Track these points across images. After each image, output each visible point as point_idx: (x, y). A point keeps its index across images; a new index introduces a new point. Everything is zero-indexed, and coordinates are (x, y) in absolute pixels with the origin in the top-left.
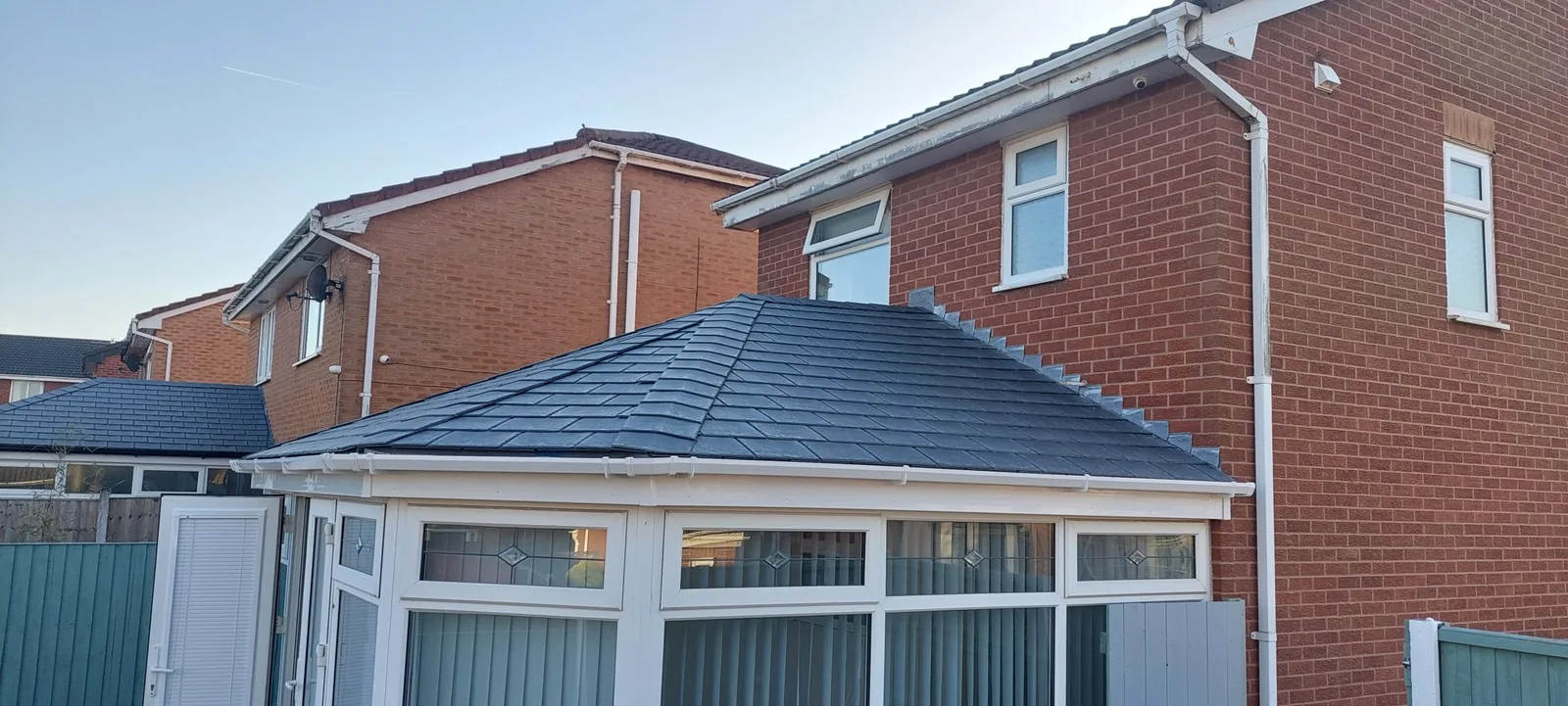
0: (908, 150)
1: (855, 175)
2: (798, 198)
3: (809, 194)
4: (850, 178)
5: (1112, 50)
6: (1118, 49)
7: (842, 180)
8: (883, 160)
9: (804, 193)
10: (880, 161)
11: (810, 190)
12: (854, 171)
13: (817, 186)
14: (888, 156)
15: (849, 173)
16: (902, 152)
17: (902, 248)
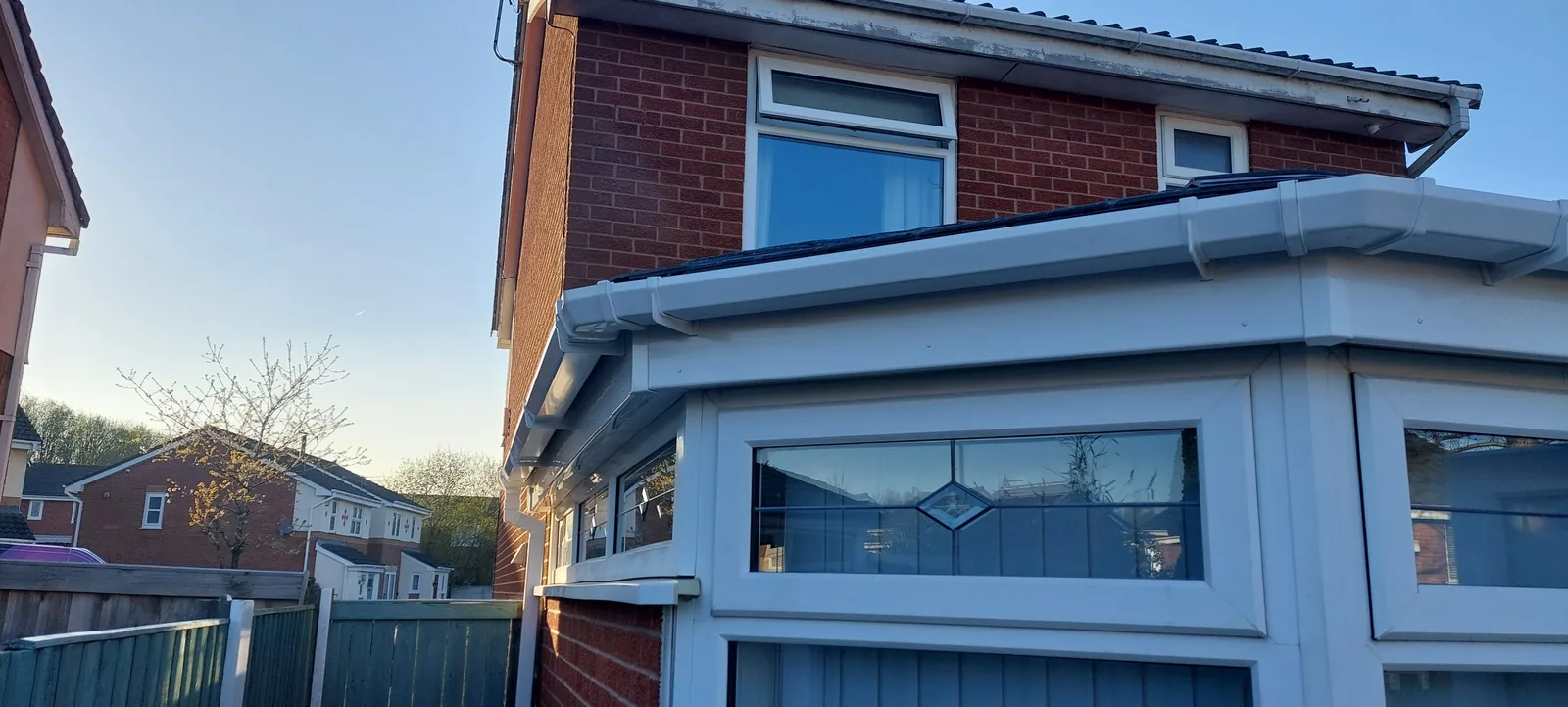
0: (1086, 61)
1: (976, 50)
2: (825, 26)
3: (854, 32)
4: (966, 48)
5: (1383, 89)
6: (1389, 92)
7: (942, 44)
8: (1037, 53)
9: (842, 26)
10: (1030, 52)
11: (860, 26)
12: (971, 43)
13: (879, 29)
14: (1047, 52)
15: (959, 41)
16: (1077, 59)
17: (984, 176)
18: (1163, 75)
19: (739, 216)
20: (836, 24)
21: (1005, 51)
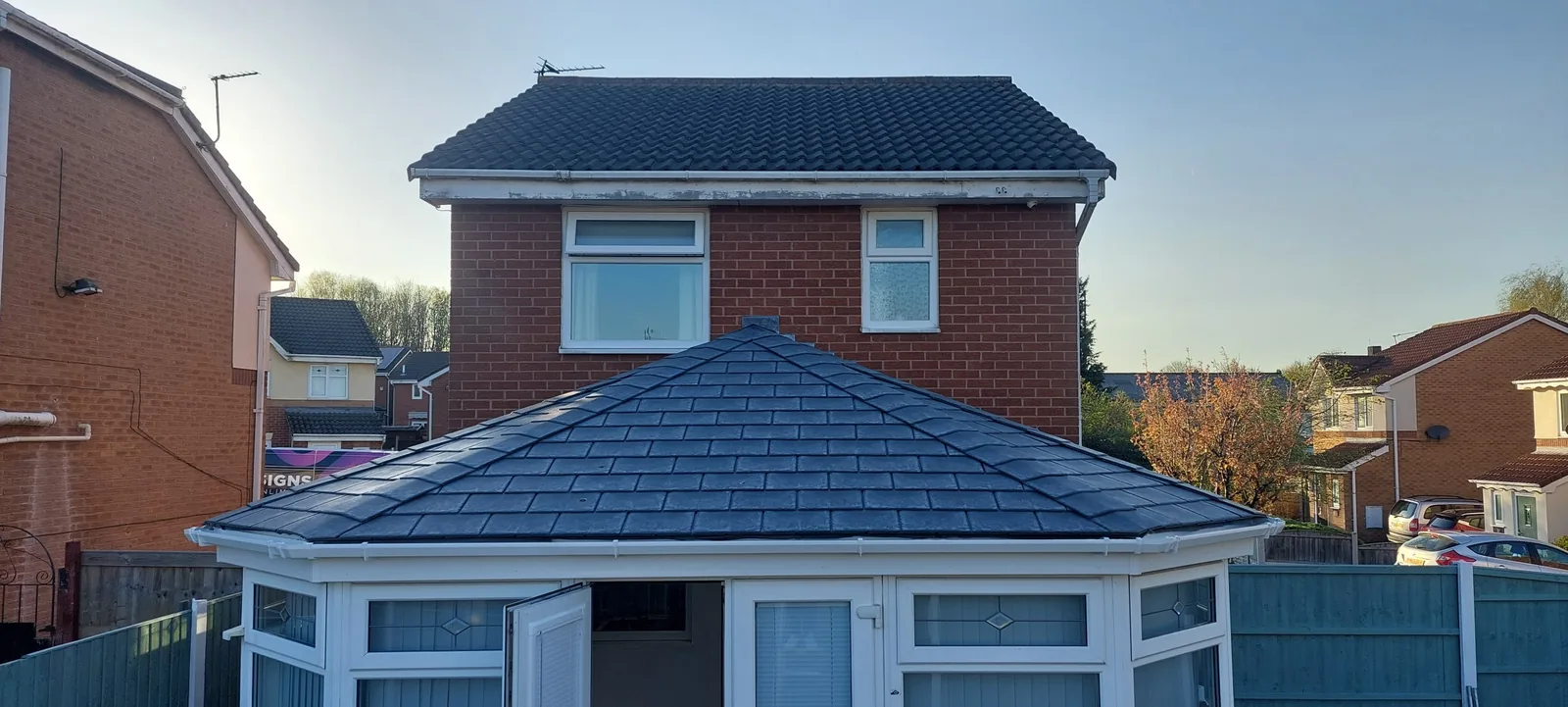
0: (782, 194)
2: (594, 198)
3: (614, 198)
7: (676, 197)
8: (746, 193)
9: (605, 195)
10: (741, 193)
11: (619, 194)
12: (698, 193)
13: (631, 193)
14: (753, 191)
15: (689, 193)
16: (775, 193)
17: (728, 274)
18: (843, 195)
19: (559, 321)
20: (601, 195)
21: (722, 195)
